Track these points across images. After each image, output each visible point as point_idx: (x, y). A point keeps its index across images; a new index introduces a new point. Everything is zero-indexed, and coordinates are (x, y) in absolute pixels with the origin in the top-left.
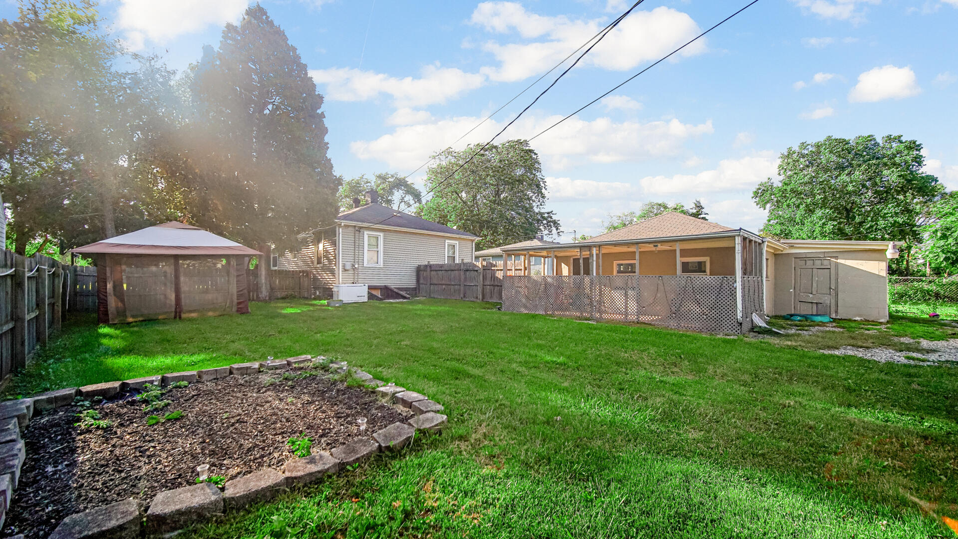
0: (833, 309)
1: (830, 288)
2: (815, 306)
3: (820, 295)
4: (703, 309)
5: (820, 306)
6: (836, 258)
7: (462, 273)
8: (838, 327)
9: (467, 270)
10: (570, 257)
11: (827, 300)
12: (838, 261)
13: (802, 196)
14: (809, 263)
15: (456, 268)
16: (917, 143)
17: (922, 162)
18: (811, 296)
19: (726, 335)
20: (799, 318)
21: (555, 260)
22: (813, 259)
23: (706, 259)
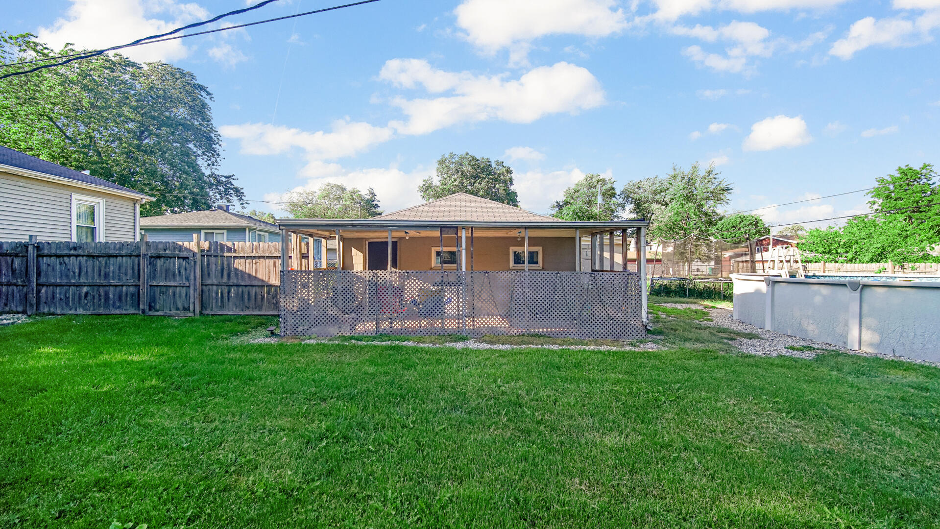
4: (609, 312)
7: (144, 263)
9: (159, 257)
10: (366, 239)
15: (124, 252)
21: (341, 243)
23: (539, 249)
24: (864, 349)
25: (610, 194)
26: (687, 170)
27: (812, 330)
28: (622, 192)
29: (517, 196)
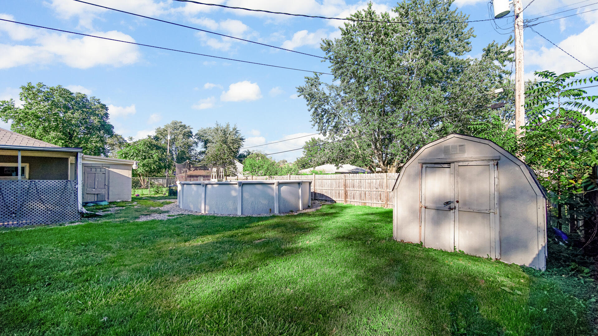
0: (106, 196)
1: (105, 185)
2: (96, 195)
3: (100, 189)
4: (48, 206)
5: (99, 195)
6: (109, 167)
8: (117, 207)
11: (103, 192)
12: (110, 169)
13: (41, 120)
14: (93, 170)
16: (106, 106)
17: (108, 117)
18: (94, 190)
19: (72, 223)
20: (92, 204)
22: (96, 168)
23: (27, 166)
24: (207, 212)
25: (189, 135)
26: (224, 125)
27: (192, 207)
28: (196, 135)
29: (113, 128)
